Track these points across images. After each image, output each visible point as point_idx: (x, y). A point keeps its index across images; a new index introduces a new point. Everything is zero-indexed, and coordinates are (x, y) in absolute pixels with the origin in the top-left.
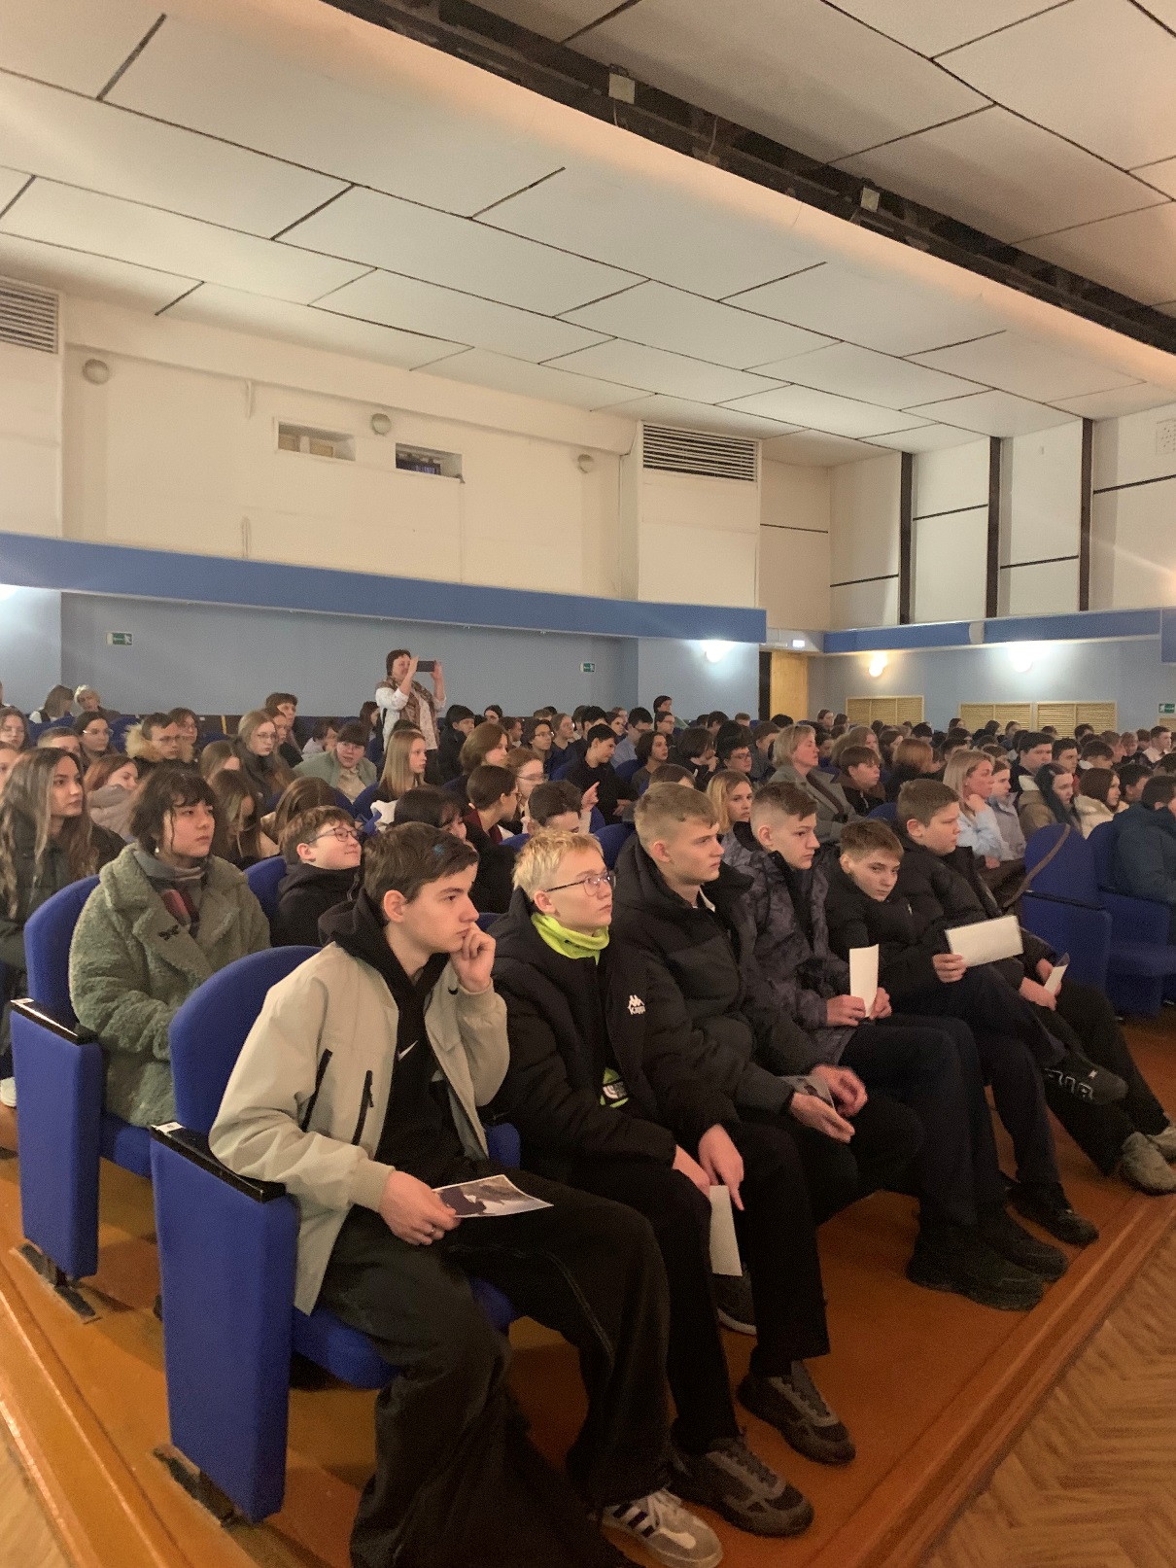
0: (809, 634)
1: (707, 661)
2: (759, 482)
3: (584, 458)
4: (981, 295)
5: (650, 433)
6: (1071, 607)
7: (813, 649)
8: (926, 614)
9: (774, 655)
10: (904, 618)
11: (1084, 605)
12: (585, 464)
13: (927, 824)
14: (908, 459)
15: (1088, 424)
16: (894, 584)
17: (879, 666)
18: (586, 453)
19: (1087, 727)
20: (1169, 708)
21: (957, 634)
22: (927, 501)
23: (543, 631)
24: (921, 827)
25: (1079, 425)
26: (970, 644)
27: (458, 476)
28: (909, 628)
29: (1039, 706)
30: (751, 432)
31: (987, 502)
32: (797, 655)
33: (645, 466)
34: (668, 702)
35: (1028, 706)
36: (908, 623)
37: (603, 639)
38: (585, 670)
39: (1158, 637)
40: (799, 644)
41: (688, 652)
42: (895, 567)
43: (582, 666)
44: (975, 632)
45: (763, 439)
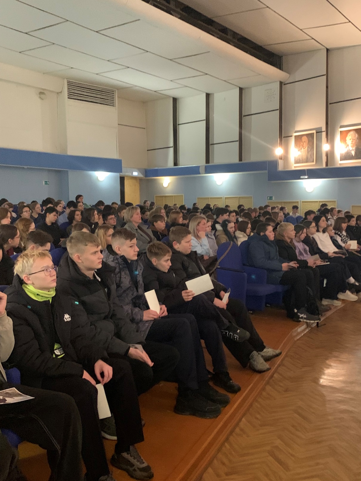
0: (139, 170)
1: (99, 180)
2: (117, 106)
3: (42, 93)
4: (200, 37)
5: (70, 84)
6: (235, 160)
7: (141, 176)
8: (184, 163)
9: (126, 178)
10: (176, 164)
11: (240, 159)
12: (42, 96)
13: (180, 243)
14: (175, 100)
15: (241, 89)
16: (171, 150)
17: (167, 183)
18: (42, 91)
19: (242, 205)
20: (271, 198)
21: (194, 170)
22: (183, 118)
23: (26, 167)
24: (178, 244)
25: (238, 90)
26: (200, 174)
28: (178, 168)
29: (226, 198)
30: (112, 86)
31: (205, 118)
32: (135, 178)
33: (68, 98)
34: (82, 197)
35: (221, 198)
36: (177, 166)
37: (52, 170)
38: (45, 184)
39: (267, 171)
40: (135, 174)
41: (90, 177)
42: (171, 144)
43: (44, 182)
44: (202, 170)
45: (118, 89)
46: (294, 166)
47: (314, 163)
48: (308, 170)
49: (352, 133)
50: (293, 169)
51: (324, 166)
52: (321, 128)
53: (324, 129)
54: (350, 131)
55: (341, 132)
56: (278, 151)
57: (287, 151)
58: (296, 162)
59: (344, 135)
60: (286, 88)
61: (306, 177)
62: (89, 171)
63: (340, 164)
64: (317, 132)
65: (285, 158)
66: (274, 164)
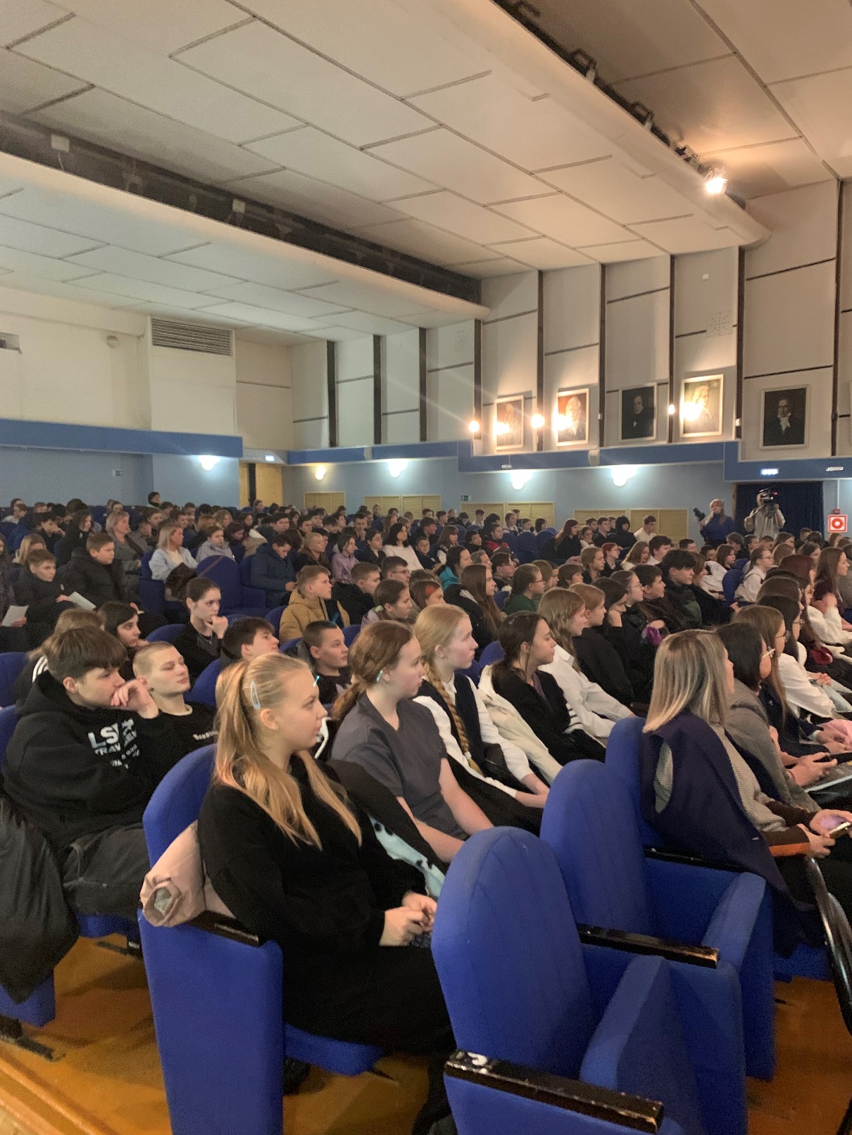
0: (277, 453)
1: (203, 469)
2: (234, 354)
3: (111, 338)
5: (155, 323)
6: (415, 439)
7: (281, 462)
8: (345, 442)
9: (257, 465)
10: (333, 442)
11: (423, 437)
12: (113, 342)
13: (98, 551)
14: (331, 346)
15: (423, 332)
16: (326, 423)
17: (321, 472)
18: (112, 335)
20: (466, 498)
21: (356, 455)
22: (343, 373)
23: (82, 450)
24: (96, 553)
25: (416, 334)
26: (364, 459)
27: (17, 349)
29: (404, 497)
30: (227, 325)
31: (372, 374)
32: (270, 465)
33: (154, 344)
34: (157, 496)
35: (397, 497)
36: (334, 446)
37: (133, 455)
38: (117, 475)
39: (456, 458)
40: (270, 459)
41: (190, 463)
42: (326, 413)
43: (114, 473)
44: (367, 454)
45: (235, 329)
46: (497, 450)
47: (521, 446)
48: (512, 456)
49: (573, 399)
50: (496, 454)
51: (535, 450)
52: (531, 392)
53: (535, 393)
54: (570, 397)
55: (559, 398)
56: (473, 427)
57: (486, 426)
58: (500, 444)
59: (563, 402)
60: (486, 330)
61: (510, 466)
62: (189, 454)
63: (559, 447)
64: (525, 399)
65: (483, 437)
66: (466, 446)
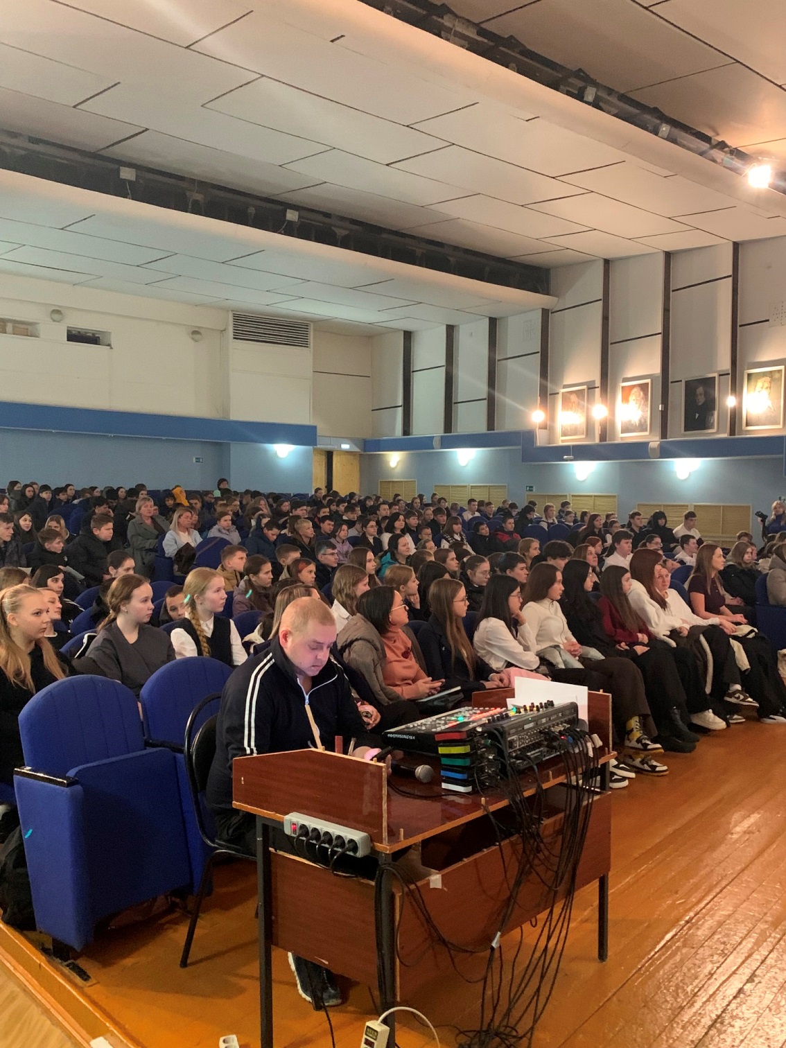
0: (352, 440)
1: (277, 457)
2: (312, 347)
3: (196, 333)
5: (238, 318)
6: (481, 427)
7: (356, 449)
8: (418, 431)
9: (334, 453)
10: (406, 431)
11: (490, 426)
12: (197, 337)
15: (493, 322)
16: (400, 410)
17: (395, 460)
18: (197, 329)
20: (531, 489)
21: (427, 443)
23: (163, 438)
25: (487, 322)
26: (434, 449)
27: (109, 345)
28: (410, 438)
29: (472, 486)
30: (305, 319)
31: (444, 363)
32: (347, 452)
33: (234, 338)
34: (226, 482)
35: (466, 486)
36: (409, 435)
37: (207, 443)
38: (196, 462)
39: (520, 447)
40: (345, 447)
41: (265, 451)
42: (400, 402)
43: (194, 459)
44: (436, 443)
45: (312, 322)
46: (561, 441)
47: (584, 436)
48: (574, 447)
49: (635, 390)
50: (561, 444)
51: (597, 441)
52: (594, 382)
53: (598, 384)
54: (634, 386)
55: (622, 387)
56: (536, 417)
57: (552, 417)
58: (564, 434)
59: (627, 391)
60: (553, 318)
61: (571, 457)
62: (265, 443)
63: (622, 438)
64: (589, 389)
65: (548, 427)
66: (529, 436)
